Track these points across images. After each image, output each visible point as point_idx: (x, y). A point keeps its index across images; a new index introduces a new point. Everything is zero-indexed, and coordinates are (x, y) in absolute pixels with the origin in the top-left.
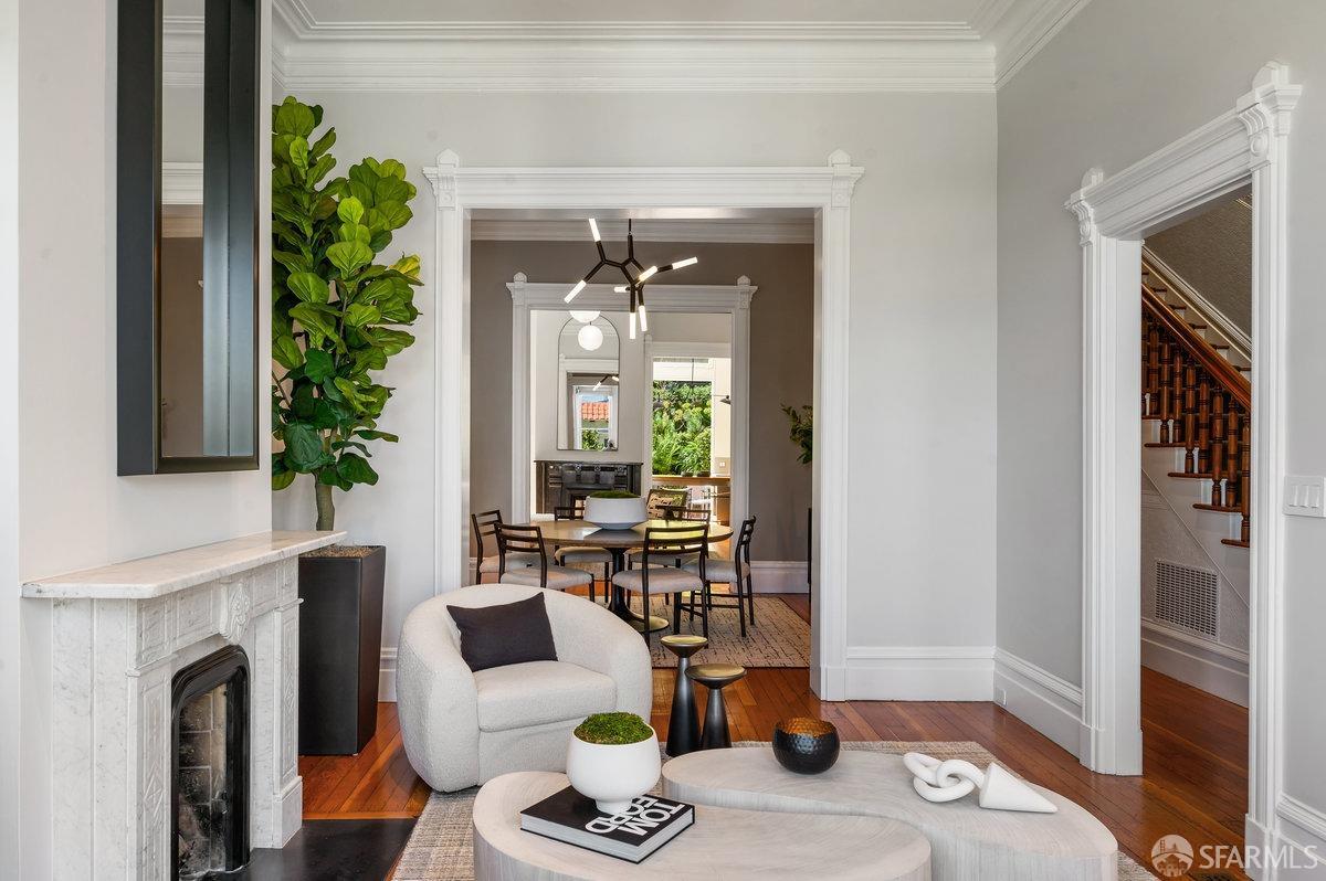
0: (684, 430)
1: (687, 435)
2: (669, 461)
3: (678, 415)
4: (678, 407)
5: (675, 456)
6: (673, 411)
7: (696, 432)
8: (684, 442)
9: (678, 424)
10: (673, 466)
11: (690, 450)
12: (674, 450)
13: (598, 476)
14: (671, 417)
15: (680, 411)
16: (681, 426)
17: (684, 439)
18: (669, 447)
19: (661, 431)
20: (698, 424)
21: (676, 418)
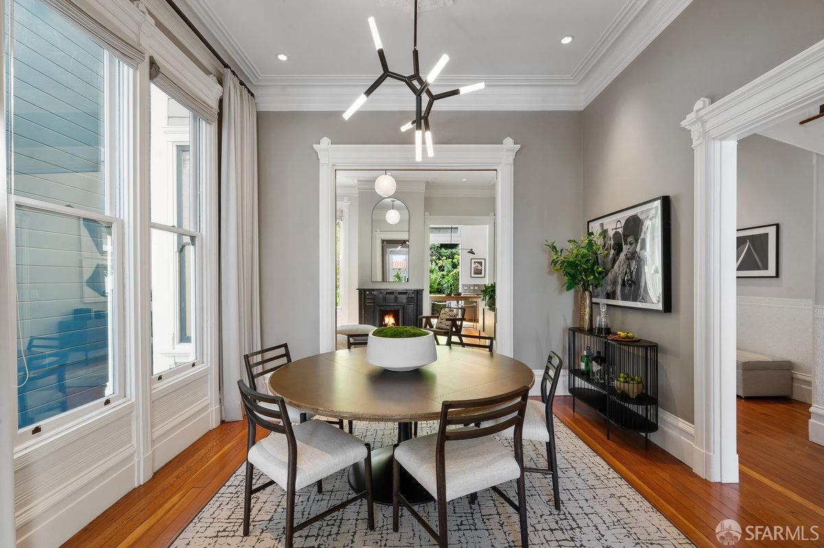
0: (443, 270)
1: (445, 273)
2: (436, 286)
3: (440, 263)
4: (439, 259)
5: (439, 284)
6: (437, 261)
7: (449, 272)
8: (443, 277)
9: (440, 268)
10: (438, 289)
11: (446, 281)
12: (438, 281)
13: (396, 298)
14: (437, 264)
15: (441, 261)
16: (441, 268)
17: (443, 275)
18: (436, 279)
19: (432, 271)
20: (450, 268)
21: (440, 265)
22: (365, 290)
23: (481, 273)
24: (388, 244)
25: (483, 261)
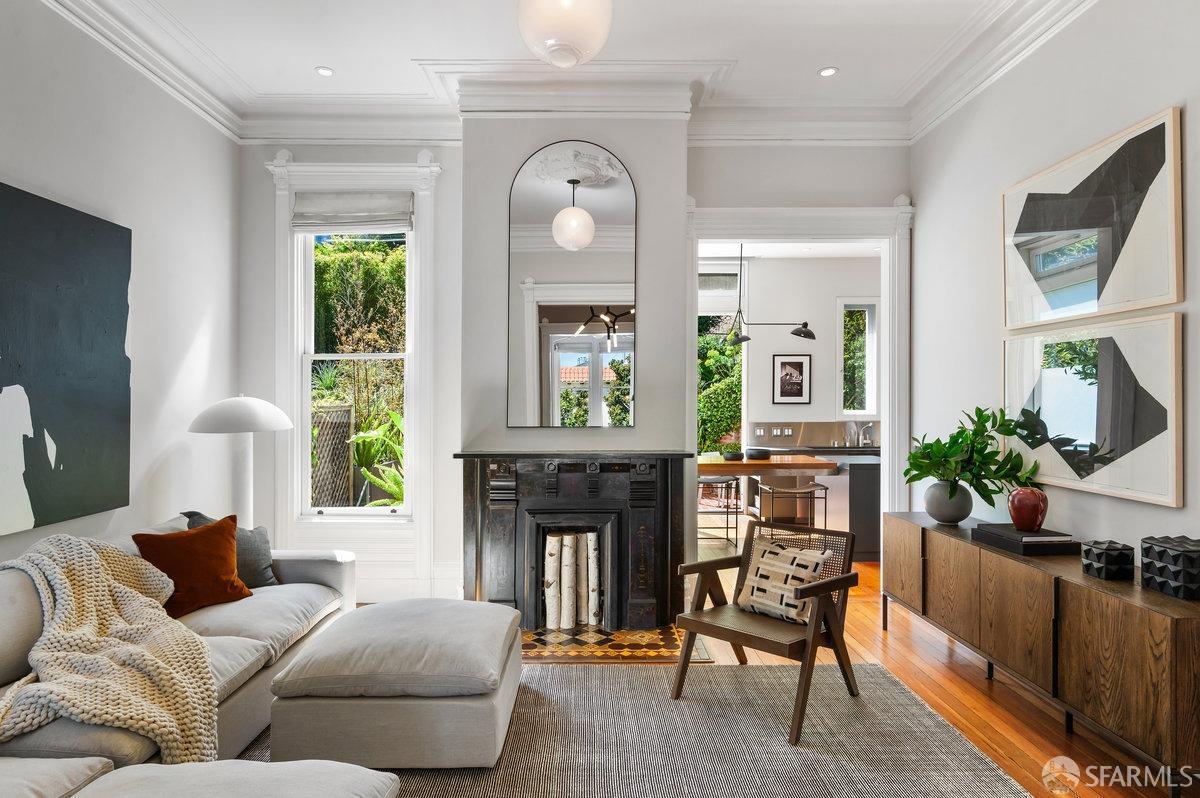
22: (485, 459)
23: (799, 393)
24: (554, 316)
25: (805, 361)
